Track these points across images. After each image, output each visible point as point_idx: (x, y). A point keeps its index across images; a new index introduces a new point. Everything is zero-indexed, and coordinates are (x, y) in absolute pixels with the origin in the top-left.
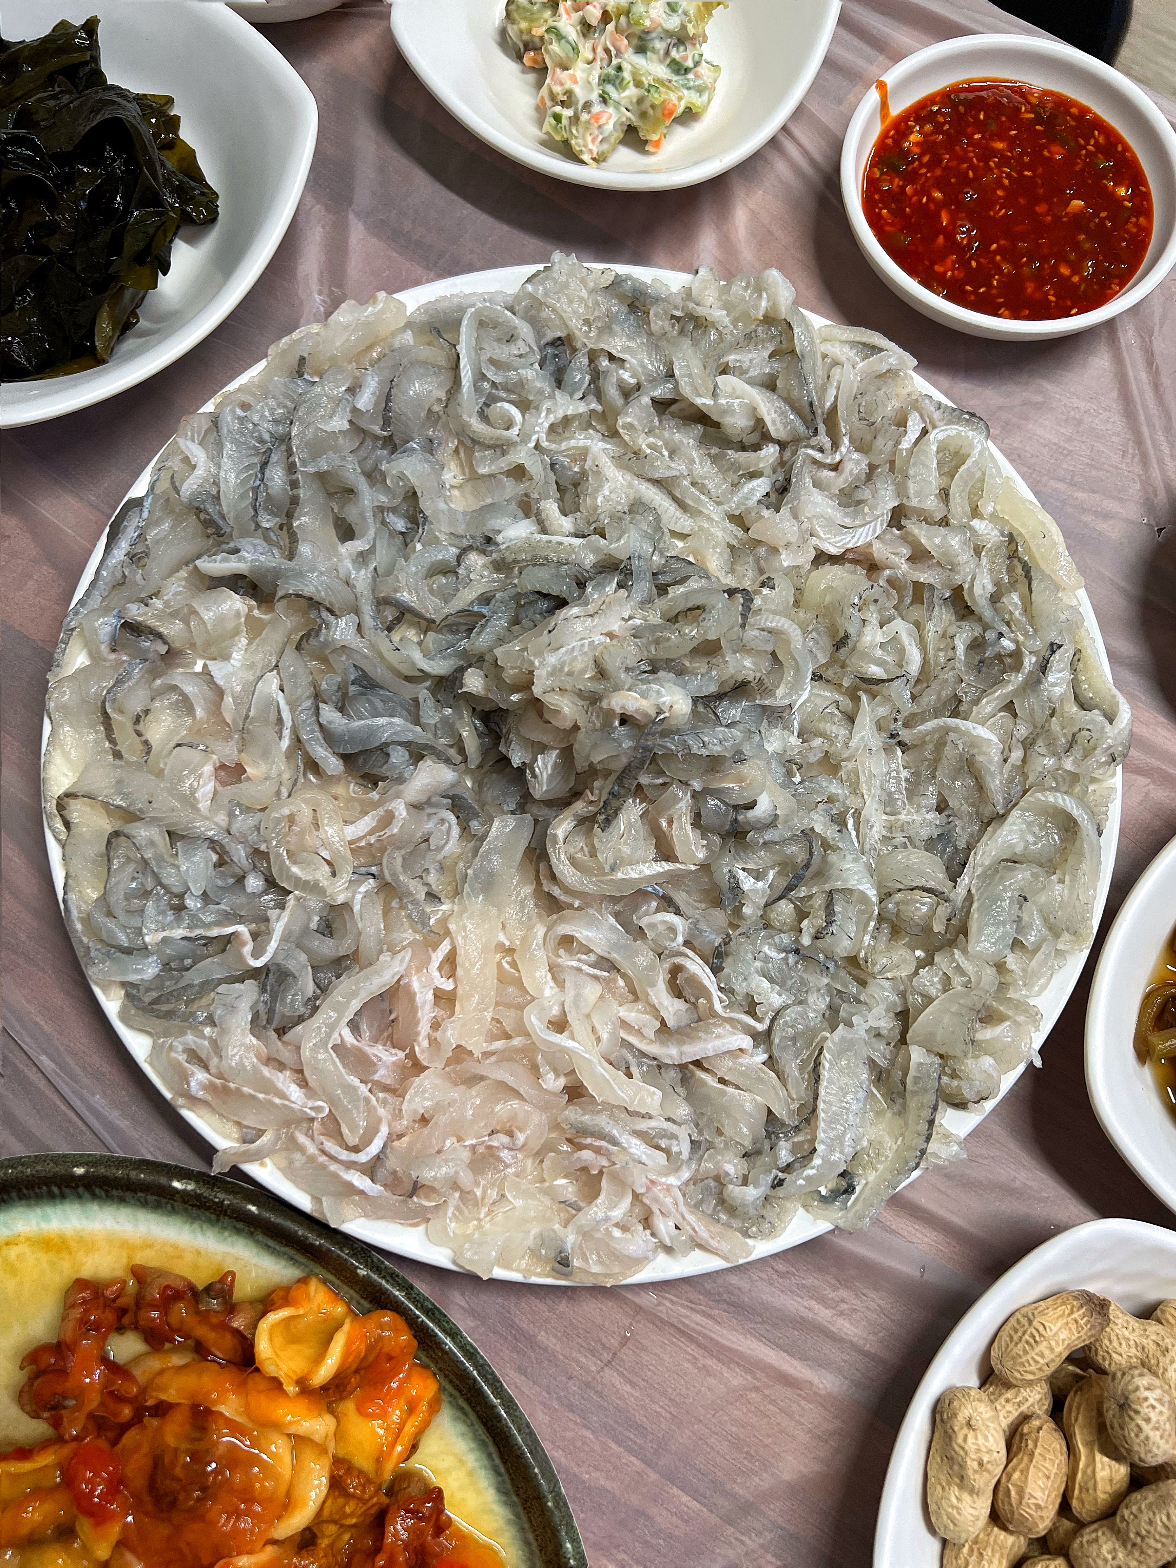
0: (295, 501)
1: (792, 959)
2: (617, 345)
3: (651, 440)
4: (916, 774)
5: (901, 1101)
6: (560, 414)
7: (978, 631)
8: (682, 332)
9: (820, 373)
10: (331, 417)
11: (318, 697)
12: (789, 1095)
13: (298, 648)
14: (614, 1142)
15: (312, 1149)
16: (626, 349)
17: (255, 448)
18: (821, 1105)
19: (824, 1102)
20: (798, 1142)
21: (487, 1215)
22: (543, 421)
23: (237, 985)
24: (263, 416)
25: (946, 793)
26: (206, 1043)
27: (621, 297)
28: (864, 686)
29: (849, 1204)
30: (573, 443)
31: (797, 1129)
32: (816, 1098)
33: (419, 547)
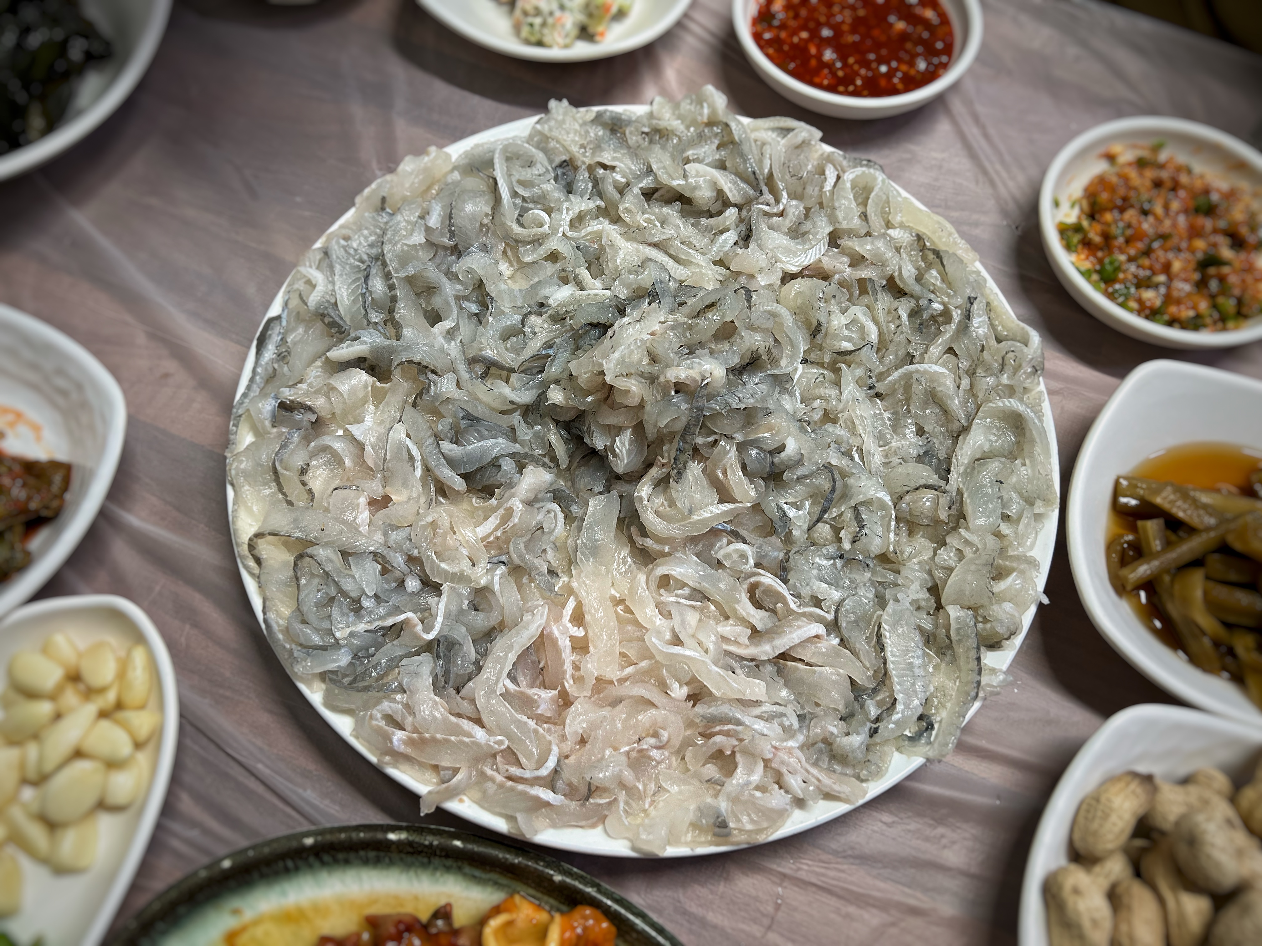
0: (394, 300)
1: (839, 563)
2: (606, 157)
3: (646, 216)
4: (895, 413)
5: (950, 652)
6: (577, 210)
7: (913, 303)
8: (651, 142)
9: (755, 152)
10: (411, 235)
11: (438, 437)
12: (864, 666)
13: (414, 405)
14: (739, 723)
15: (499, 778)
16: (614, 159)
17: (358, 266)
18: (890, 666)
19: (893, 663)
20: (881, 700)
21: (651, 805)
22: (566, 217)
23: (416, 657)
24: (360, 243)
25: (921, 422)
26: (400, 706)
27: (604, 125)
28: (840, 358)
29: (932, 739)
30: (589, 229)
31: (875, 691)
32: (885, 663)
33: (491, 319)
